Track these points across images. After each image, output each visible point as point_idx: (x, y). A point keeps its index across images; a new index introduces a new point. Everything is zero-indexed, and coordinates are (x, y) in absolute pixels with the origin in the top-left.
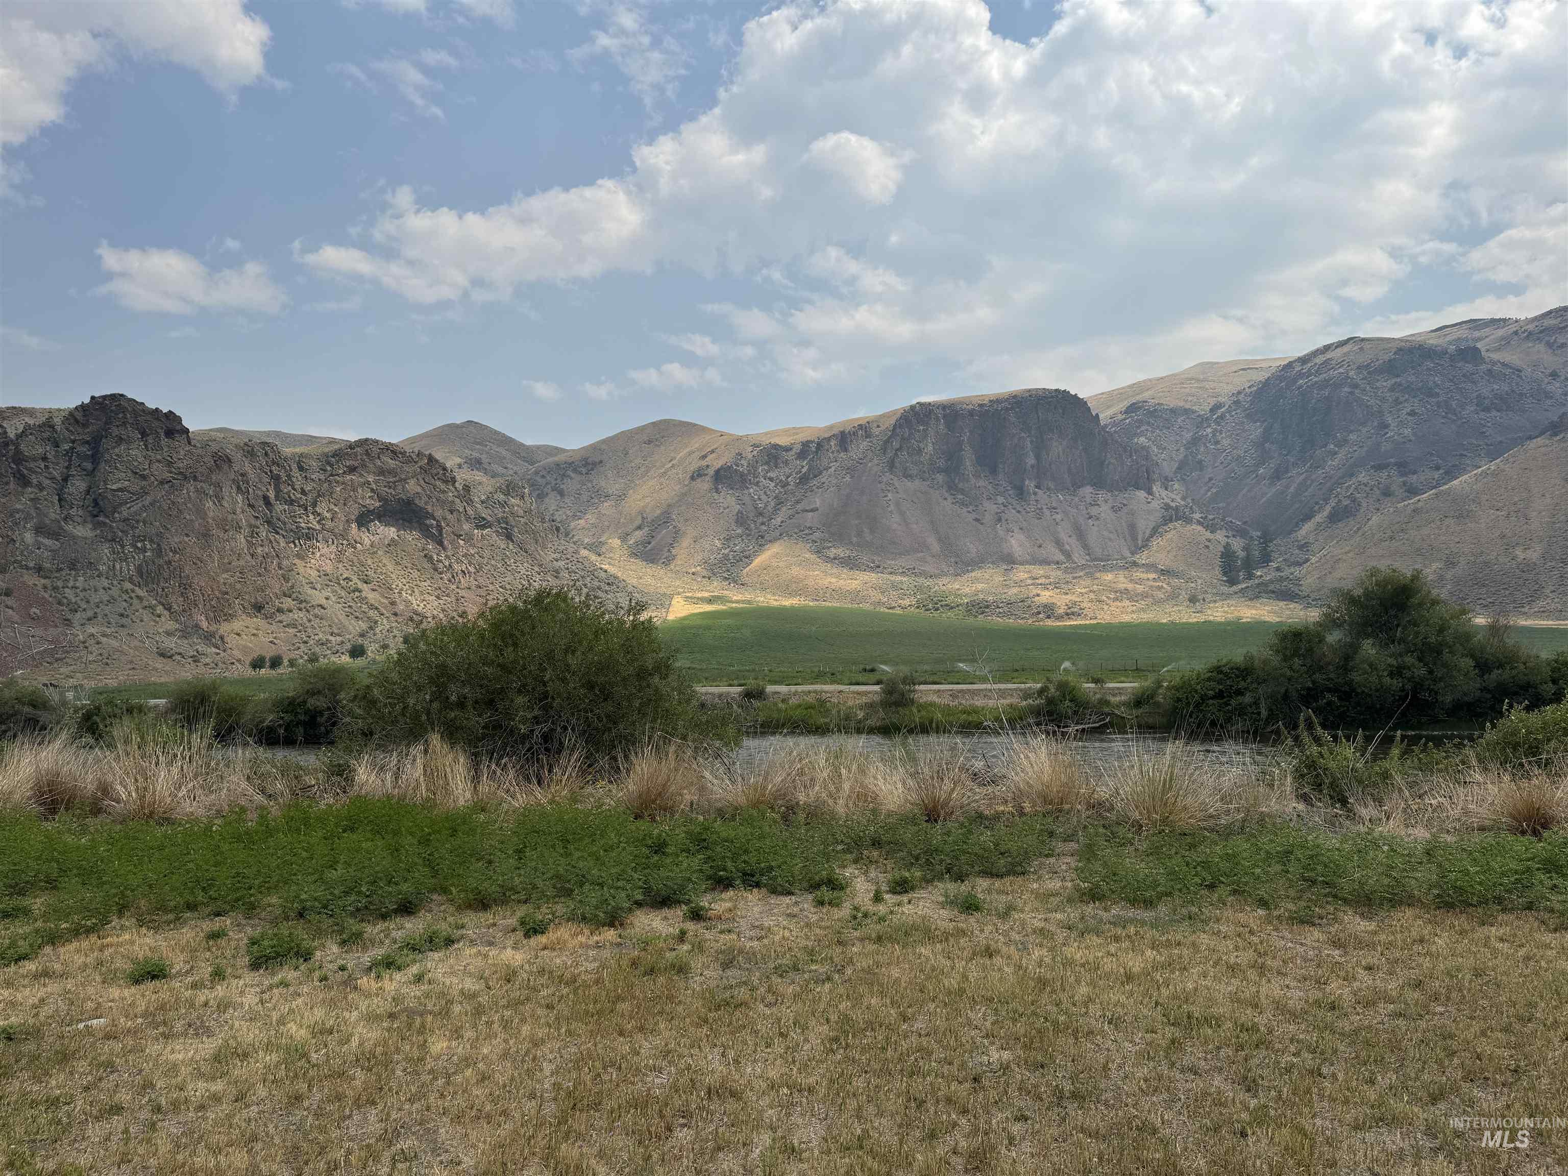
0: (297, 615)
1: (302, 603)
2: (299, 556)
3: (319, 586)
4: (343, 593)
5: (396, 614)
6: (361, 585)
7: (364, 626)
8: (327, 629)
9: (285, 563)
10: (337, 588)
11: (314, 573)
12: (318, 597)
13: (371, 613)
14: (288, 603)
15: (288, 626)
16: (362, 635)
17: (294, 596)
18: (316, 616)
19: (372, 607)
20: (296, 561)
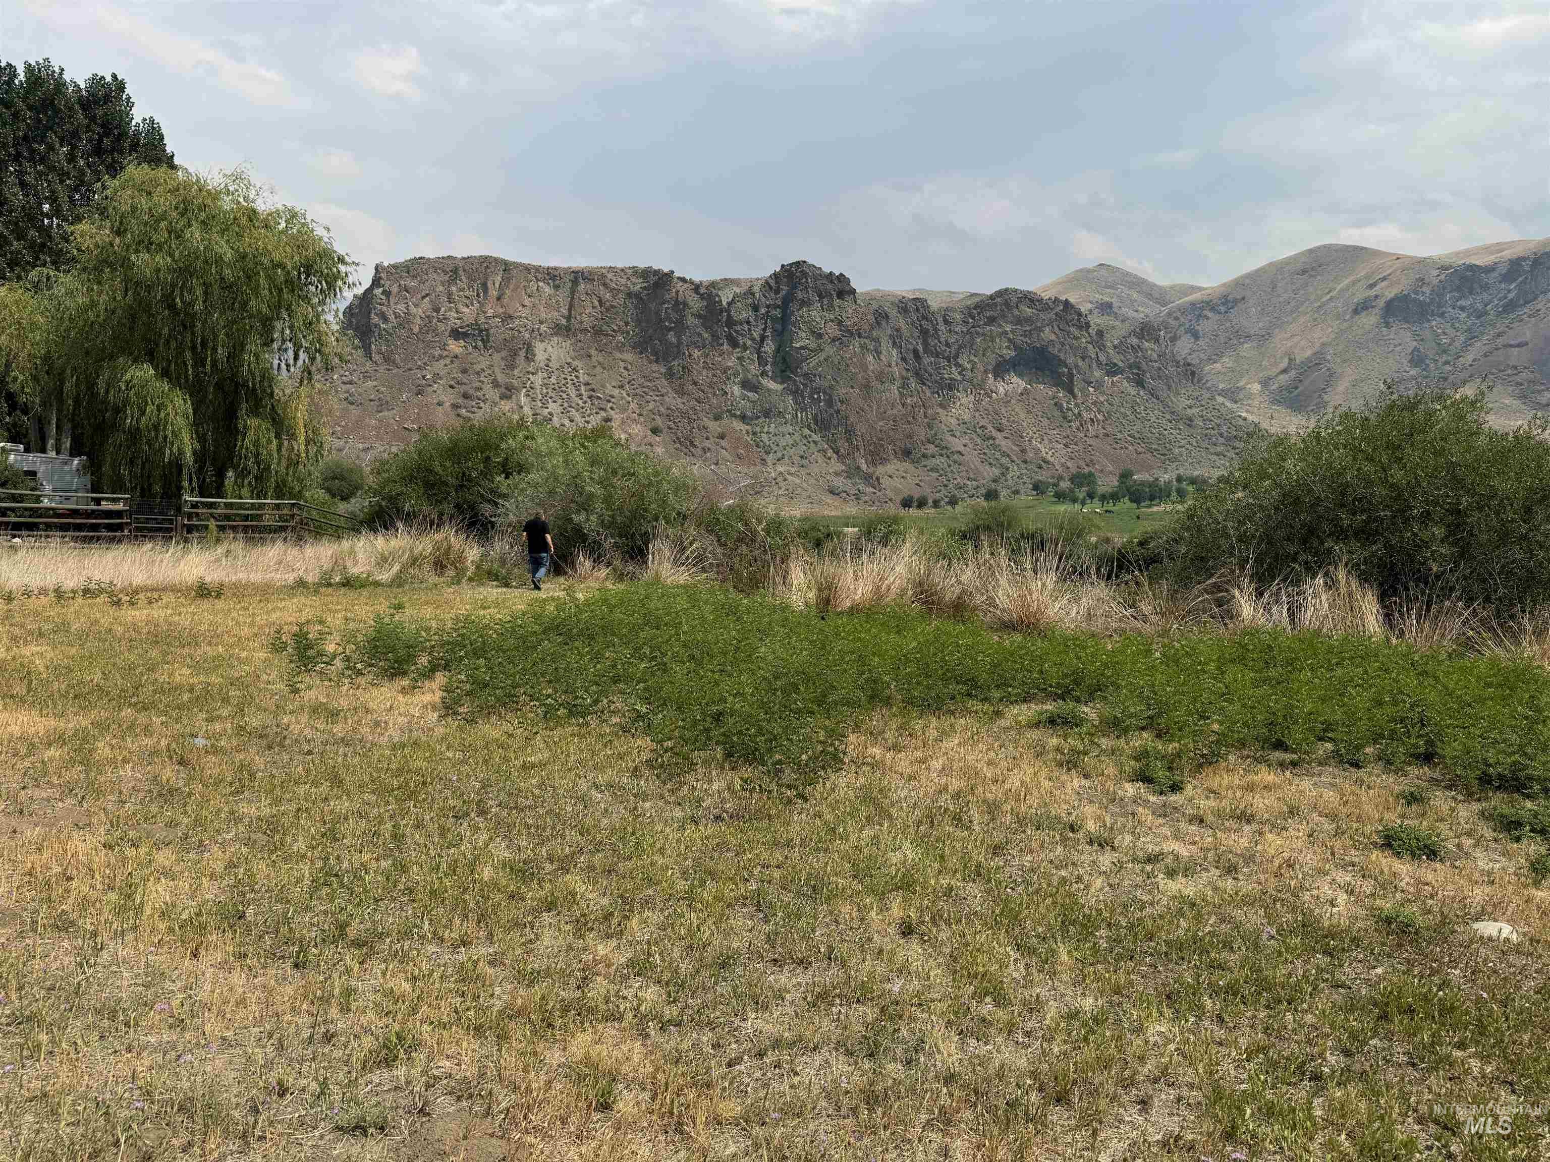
0: (939, 461)
1: (944, 449)
2: (942, 406)
3: (958, 434)
4: (979, 441)
5: (1025, 462)
6: (994, 433)
7: (996, 472)
8: (964, 474)
9: (930, 412)
10: (974, 436)
11: (953, 421)
12: (956, 444)
13: (1004, 460)
14: (931, 449)
15: (932, 470)
16: (995, 481)
17: (937, 442)
18: (955, 462)
19: (1005, 454)
20: (940, 410)
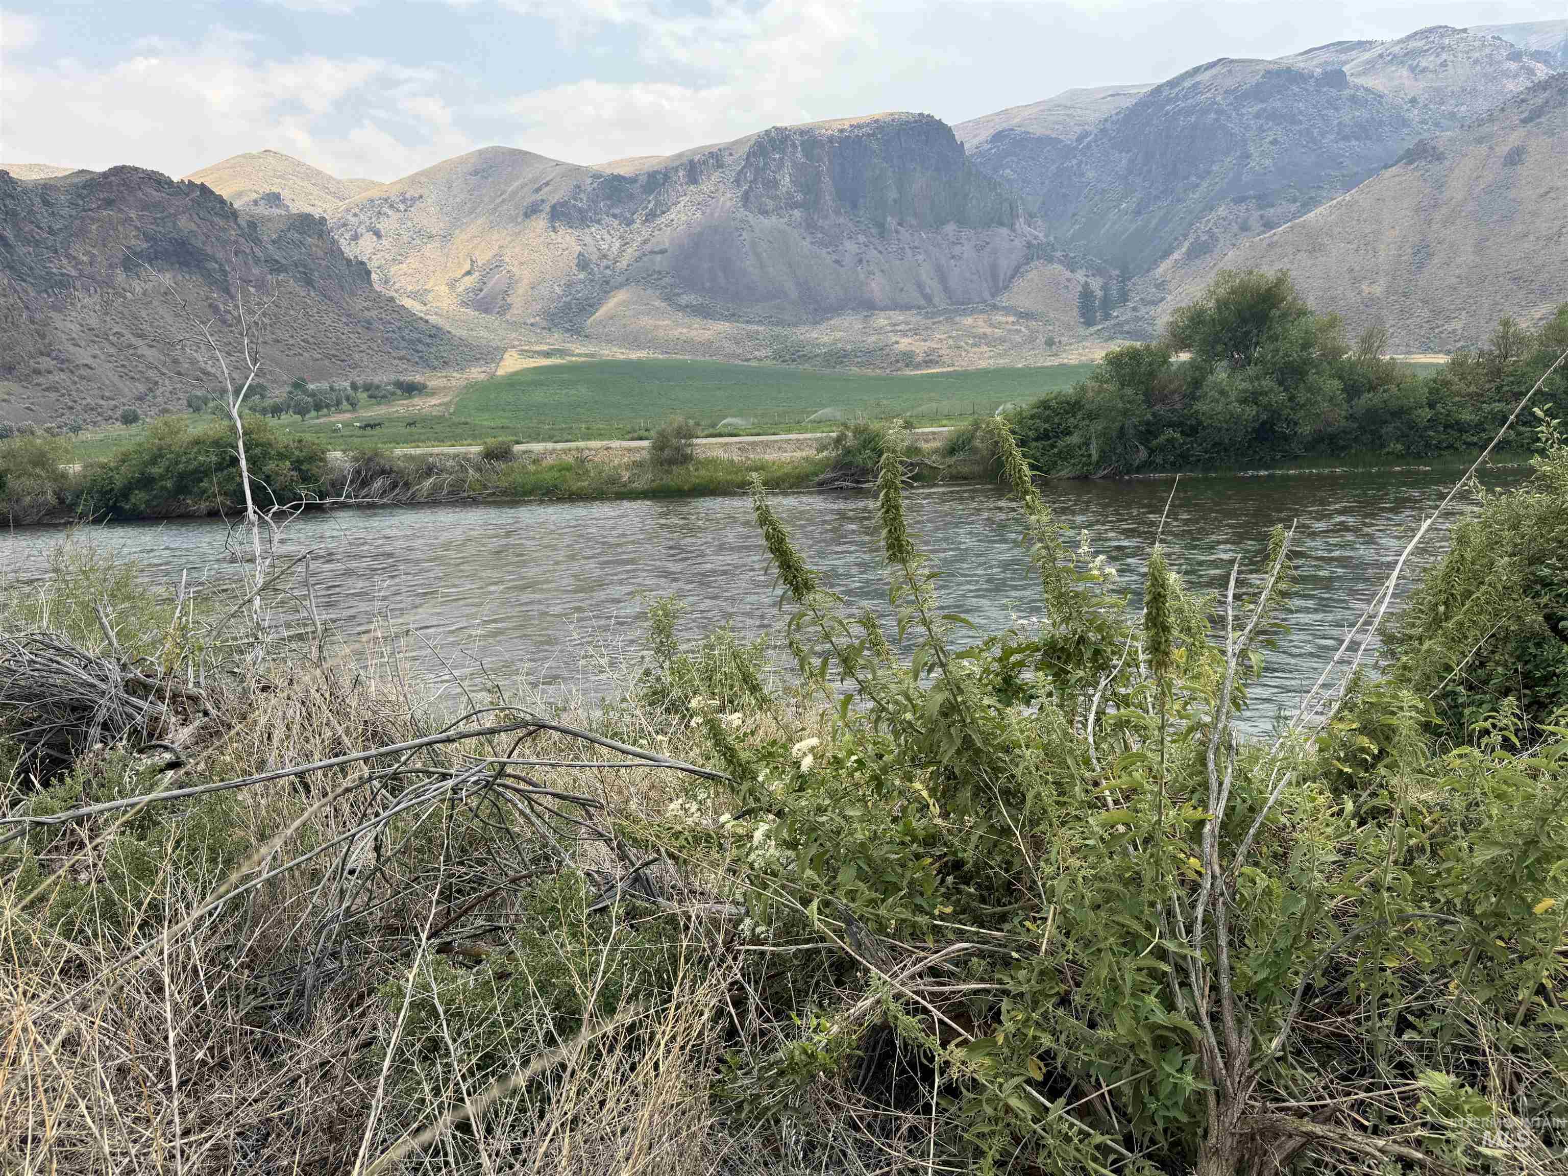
0: (58, 377)
1: (65, 363)
2: (54, 307)
3: (83, 344)
4: (113, 350)
5: (179, 374)
6: (134, 340)
7: (141, 388)
8: (96, 392)
9: (38, 316)
10: (107, 344)
11: (75, 327)
12: (83, 356)
13: (151, 373)
14: (46, 363)
15: (47, 389)
16: (141, 398)
17: (54, 354)
18: (82, 378)
19: (150, 366)
20: (52, 314)
